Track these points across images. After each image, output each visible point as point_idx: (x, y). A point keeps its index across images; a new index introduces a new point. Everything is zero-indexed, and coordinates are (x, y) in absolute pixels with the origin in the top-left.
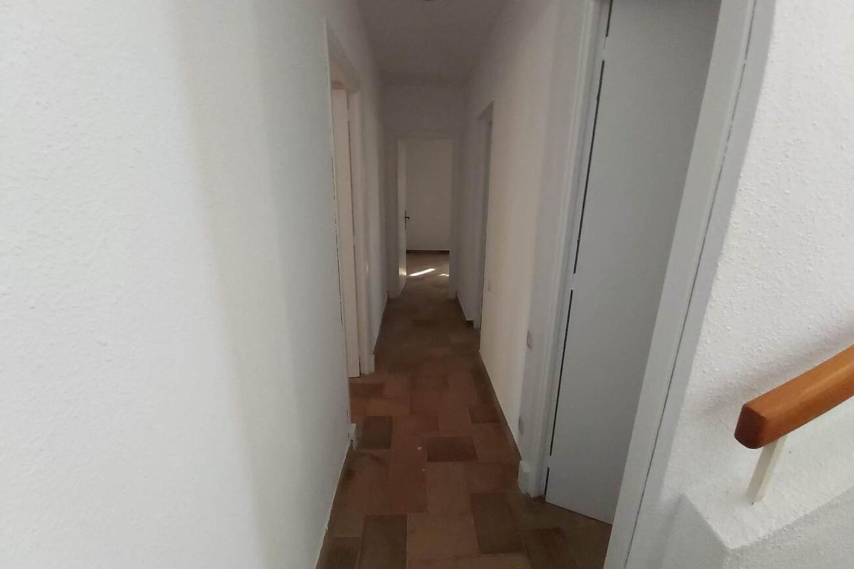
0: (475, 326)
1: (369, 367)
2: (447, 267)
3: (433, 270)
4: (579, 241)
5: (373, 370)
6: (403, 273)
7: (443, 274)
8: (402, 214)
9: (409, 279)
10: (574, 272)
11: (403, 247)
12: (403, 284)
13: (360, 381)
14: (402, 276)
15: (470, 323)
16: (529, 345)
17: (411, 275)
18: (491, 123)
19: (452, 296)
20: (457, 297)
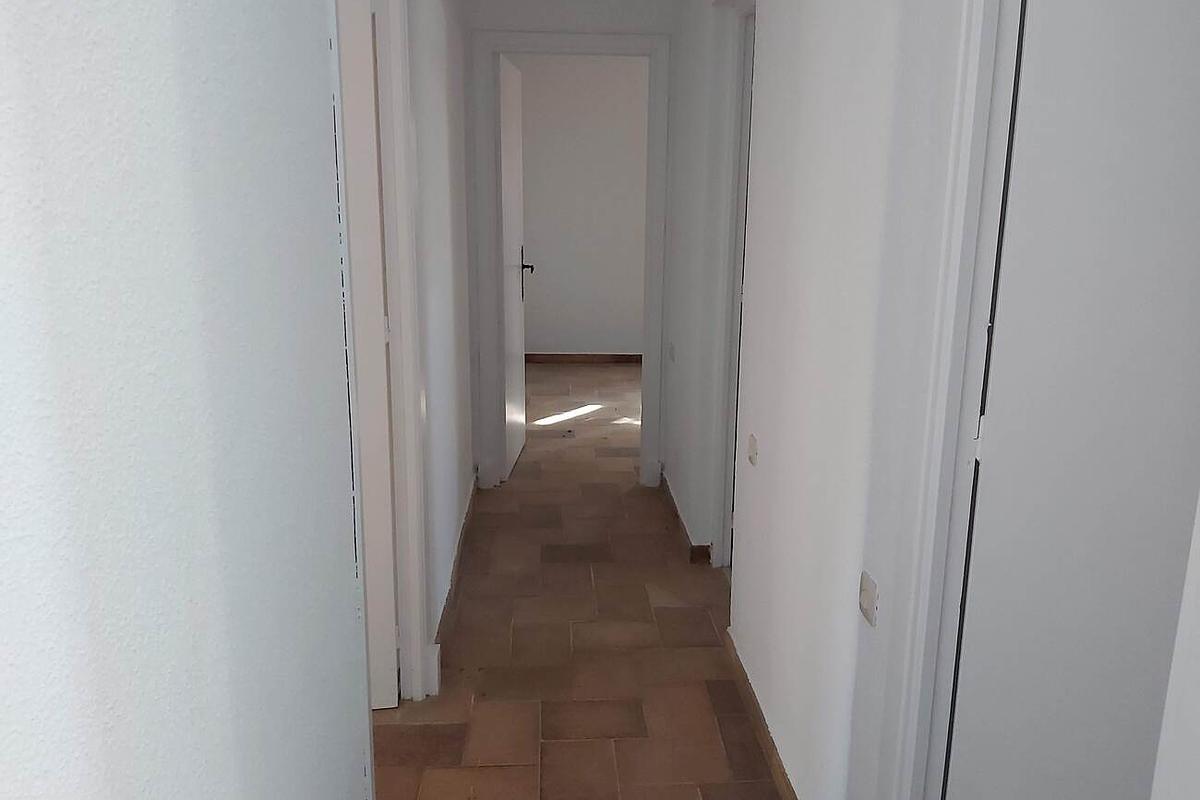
0: (716, 560)
1: (424, 679)
2: (636, 400)
3: (599, 407)
4: (990, 331)
5: (435, 690)
6: (516, 415)
7: (626, 420)
8: (513, 259)
9: (534, 435)
10: (982, 412)
11: (517, 348)
12: (515, 448)
13: (397, 718)
14: (515, 425)
15: (702, 554)
16: (866, 612)
17: (538, 422)
18: (750, 17)
19: (648, 480)
20: (663, 481)
